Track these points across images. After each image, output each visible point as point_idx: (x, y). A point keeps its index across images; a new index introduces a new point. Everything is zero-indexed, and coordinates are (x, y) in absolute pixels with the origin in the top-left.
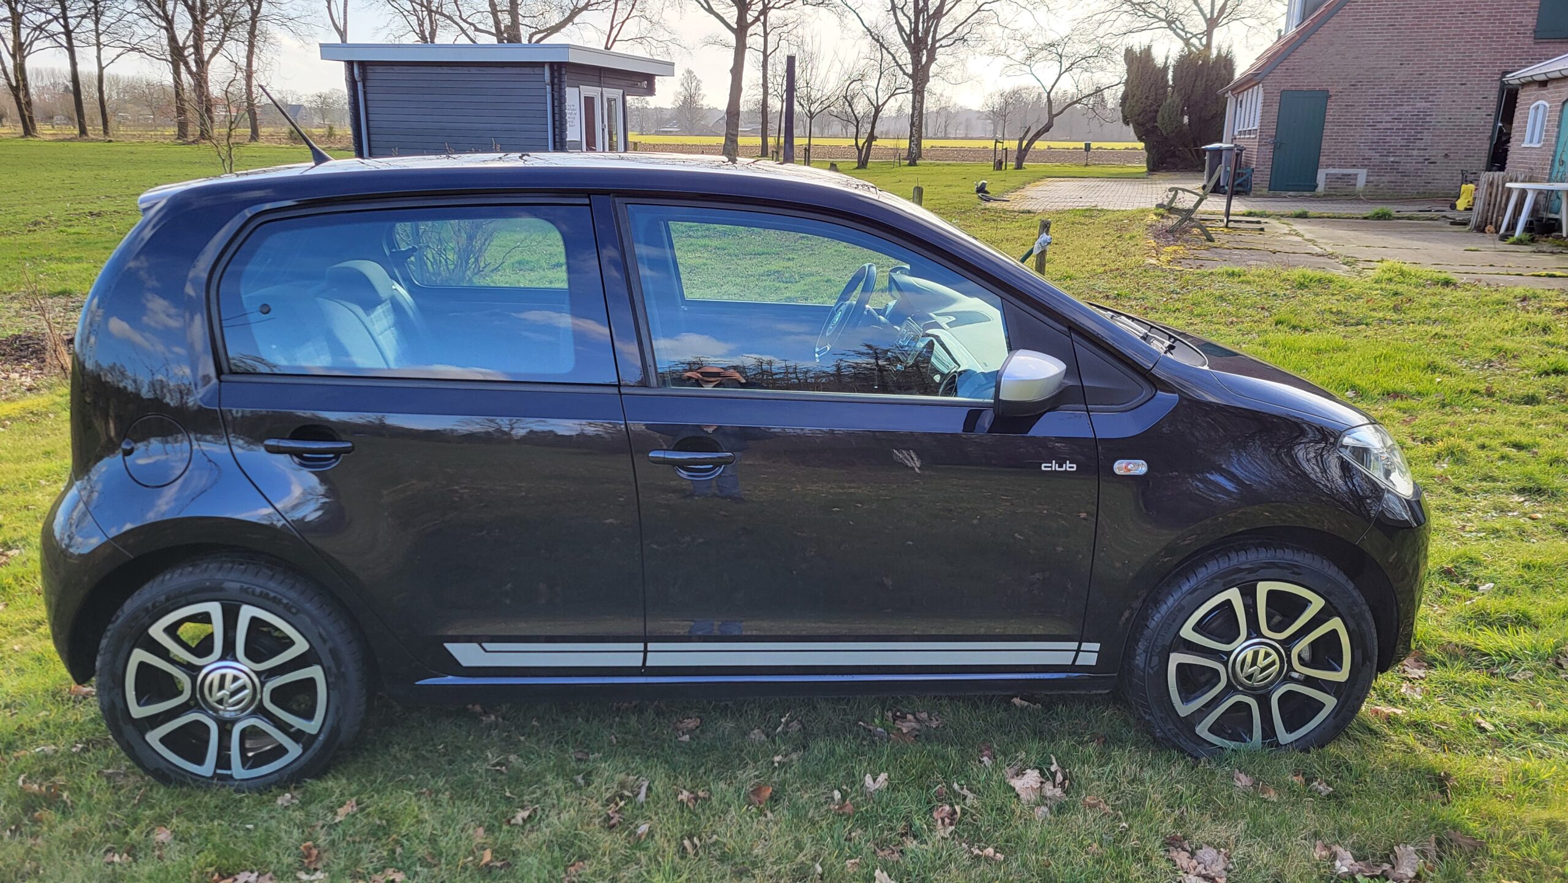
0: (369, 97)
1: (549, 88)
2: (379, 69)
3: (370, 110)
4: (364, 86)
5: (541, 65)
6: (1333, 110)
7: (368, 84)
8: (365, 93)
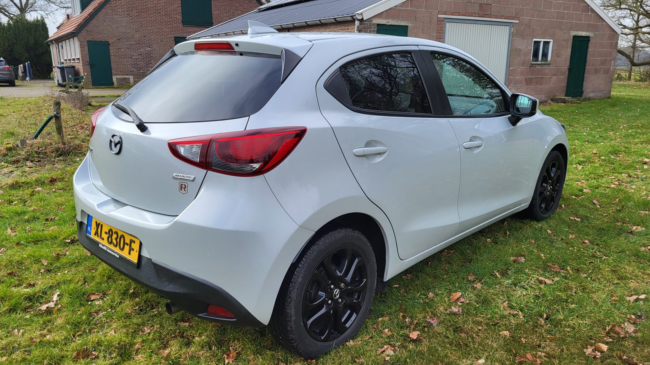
6: (112, 50)
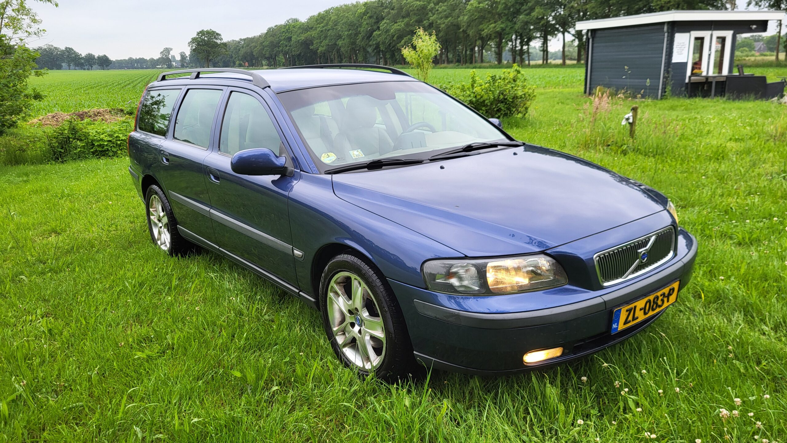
0: (595, 45)
1: (666, 34)
2: (599, 32)
3: (594, 51)
4: (593, 41)
5: (662, 24)
7: (595, 39)
8: (593, 44)
